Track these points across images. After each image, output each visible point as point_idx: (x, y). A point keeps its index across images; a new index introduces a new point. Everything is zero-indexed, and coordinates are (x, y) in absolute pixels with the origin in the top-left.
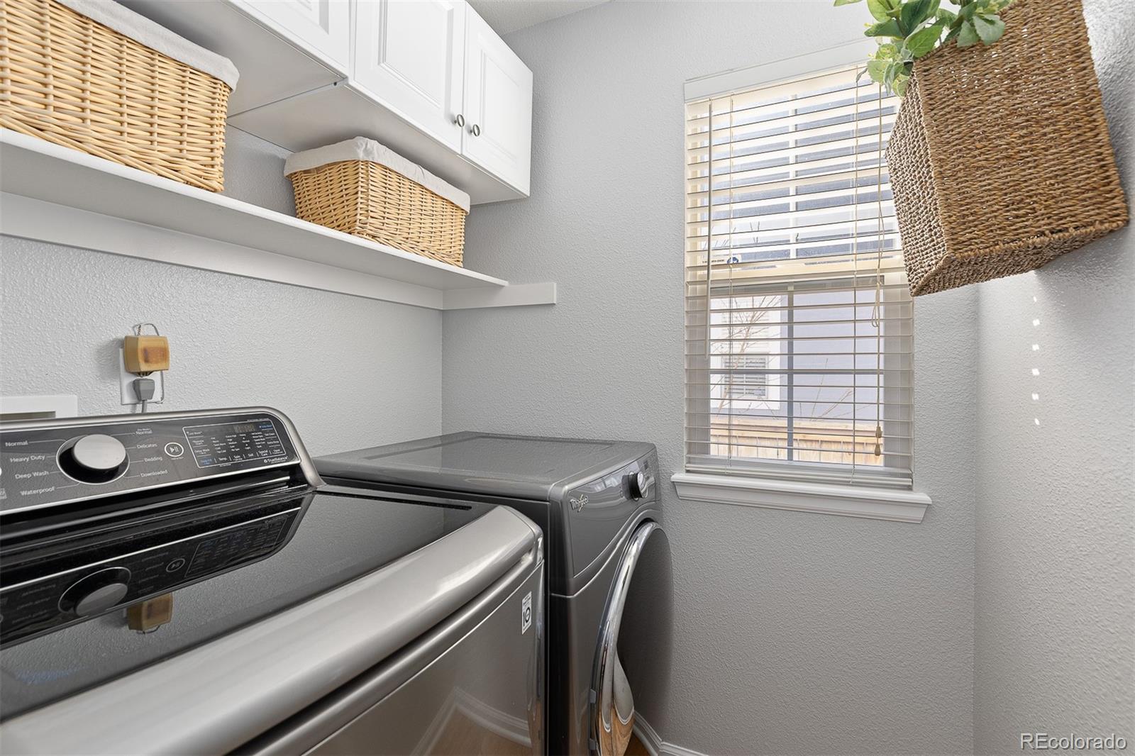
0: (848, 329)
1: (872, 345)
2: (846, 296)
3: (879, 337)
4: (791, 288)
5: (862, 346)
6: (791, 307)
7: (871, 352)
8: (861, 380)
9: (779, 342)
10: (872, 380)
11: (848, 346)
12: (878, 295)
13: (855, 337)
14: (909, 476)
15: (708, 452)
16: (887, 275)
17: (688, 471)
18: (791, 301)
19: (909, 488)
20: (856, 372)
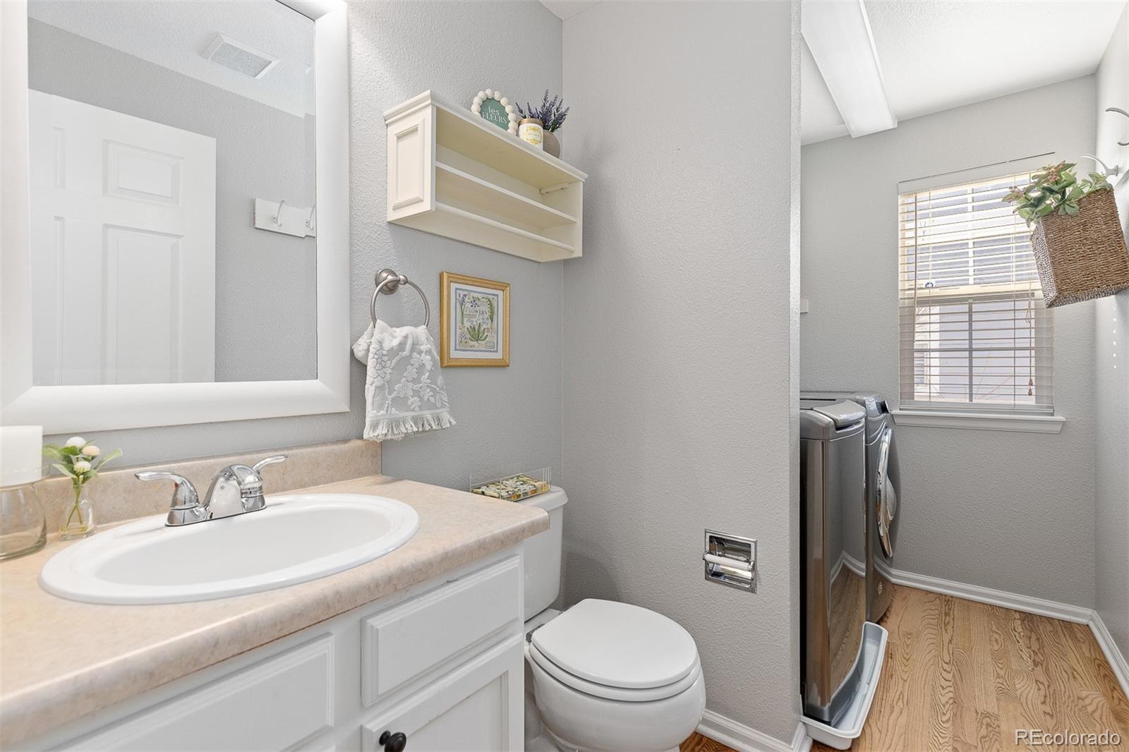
0: (1011, 324)
1: (1026, 333)
2: (1010, 305)
3: (1030, 328)
4: (970, 301)
5: (1019, 333)
6: (970, 312)
7: (1026, 336)
8: (1018, 353)
9: (938, 333)
10: (1027, 353)
11: (1010, 334)
12: (1030, 304)
13: (1015, 329)
14: (1052, 407)
15: (913, 399)
16: (1035, 292)
17: (900, 409)
18: (970, 309)
19: (1052, 414)
20: (1015, 349)
